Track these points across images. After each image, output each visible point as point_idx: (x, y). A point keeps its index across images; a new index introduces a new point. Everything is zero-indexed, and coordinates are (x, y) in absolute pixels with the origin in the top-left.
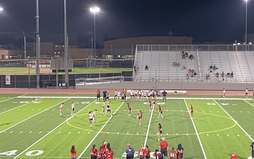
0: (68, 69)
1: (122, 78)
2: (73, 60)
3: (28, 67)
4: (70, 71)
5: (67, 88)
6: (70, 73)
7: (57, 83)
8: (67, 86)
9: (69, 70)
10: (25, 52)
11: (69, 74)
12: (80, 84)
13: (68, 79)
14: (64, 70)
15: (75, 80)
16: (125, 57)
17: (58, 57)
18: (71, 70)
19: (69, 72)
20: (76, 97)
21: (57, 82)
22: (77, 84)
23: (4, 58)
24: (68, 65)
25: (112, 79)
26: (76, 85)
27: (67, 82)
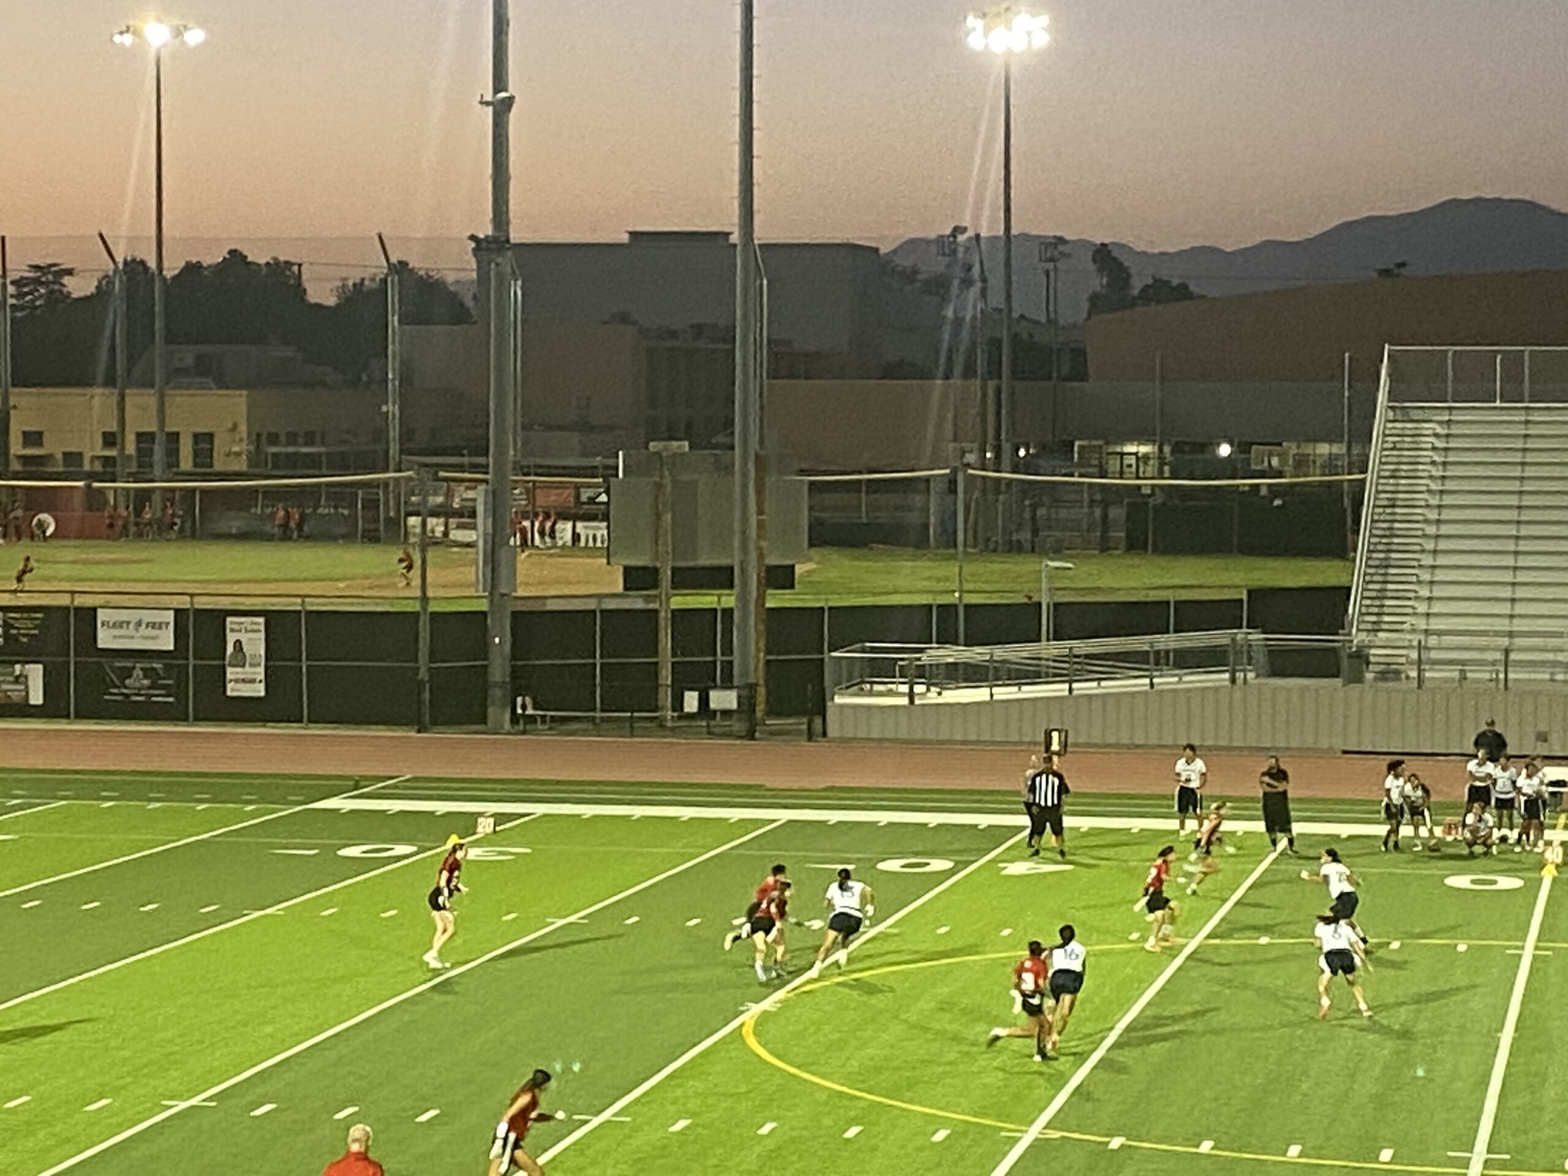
0: (761, 556)
1: (1250, 646)
2: (812, 483)
3: (412, 540)
4: (783, 577)
5: (751, 736)
6: (776, 599)
7: (660, 682)
8: (754, 712)
9: (770, 569)
10: (391, 408)
11: (768, 605)
12: (871, 694)
13: (758, 650)
14: (732, 569)
15: (822, 660)
16: (1275, 462)
17: (675, 454)
18: (793, 567)
19: (769, 591)
20: (833, 816)
21: (666, 676)
22: (838, 700)
23: (211, 466)
24: (761, 525)
25: (1158, 652)
26: (829, 704)
27: (752, 681)
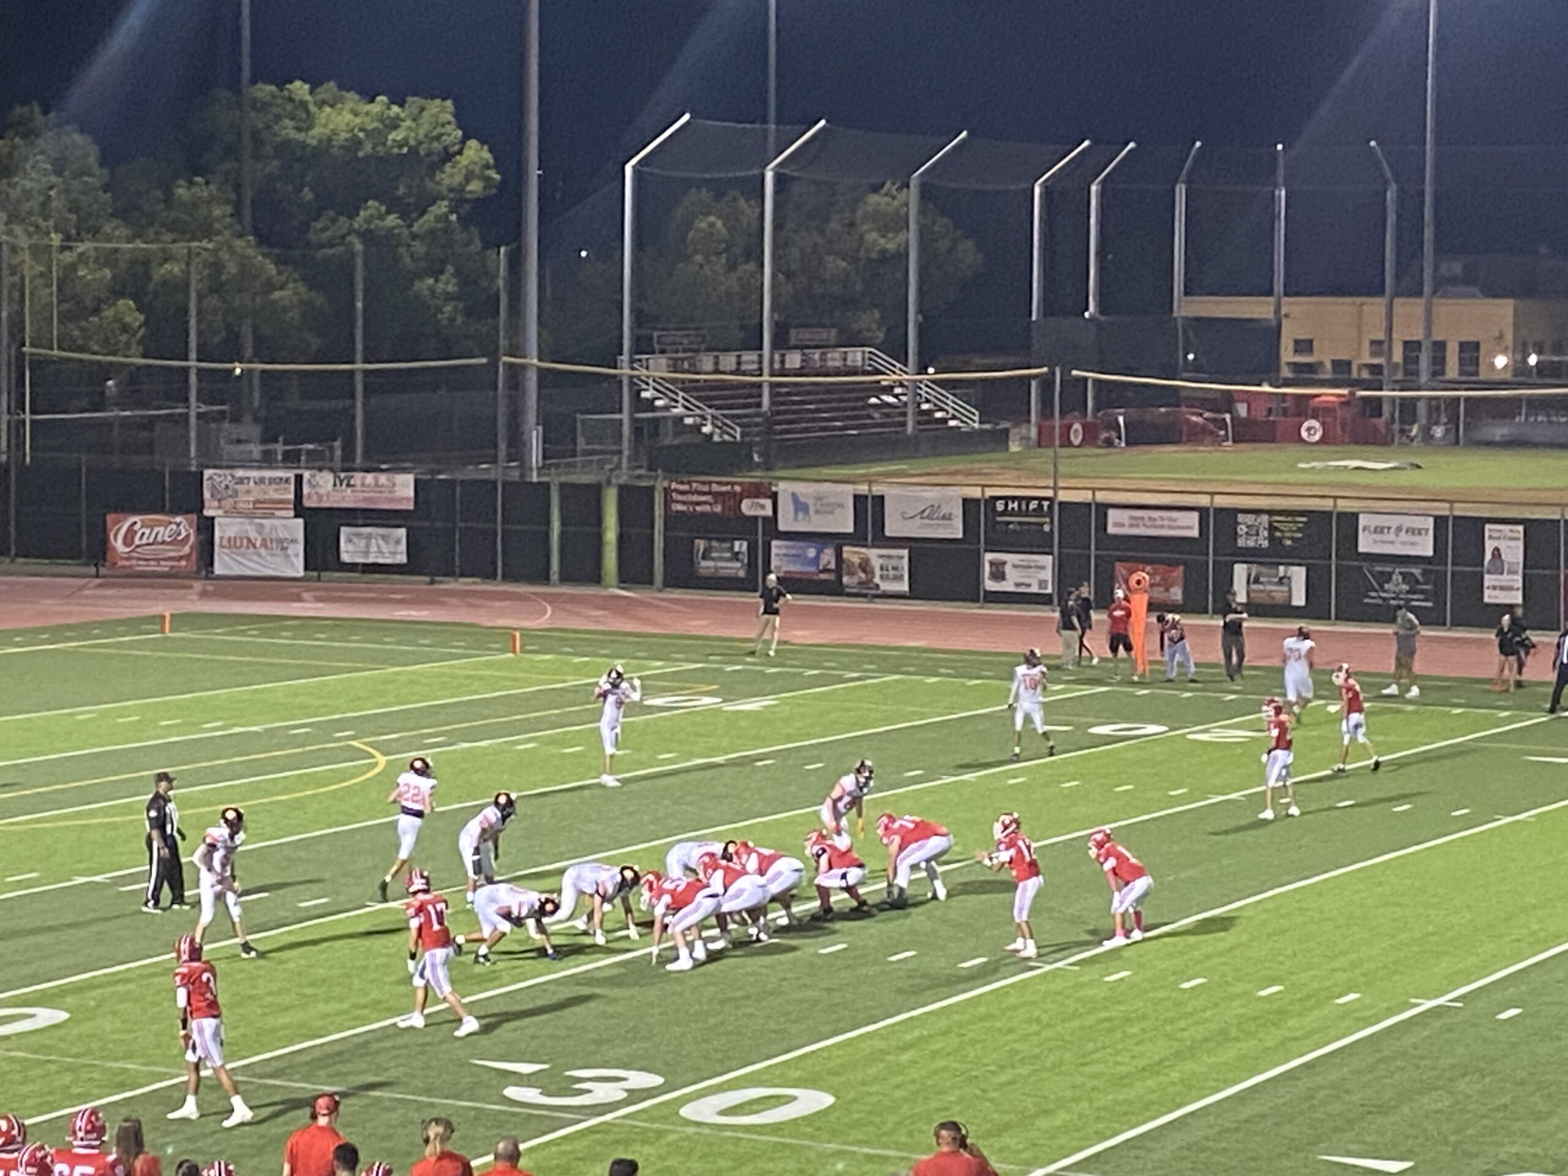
23: (1476, 373)
